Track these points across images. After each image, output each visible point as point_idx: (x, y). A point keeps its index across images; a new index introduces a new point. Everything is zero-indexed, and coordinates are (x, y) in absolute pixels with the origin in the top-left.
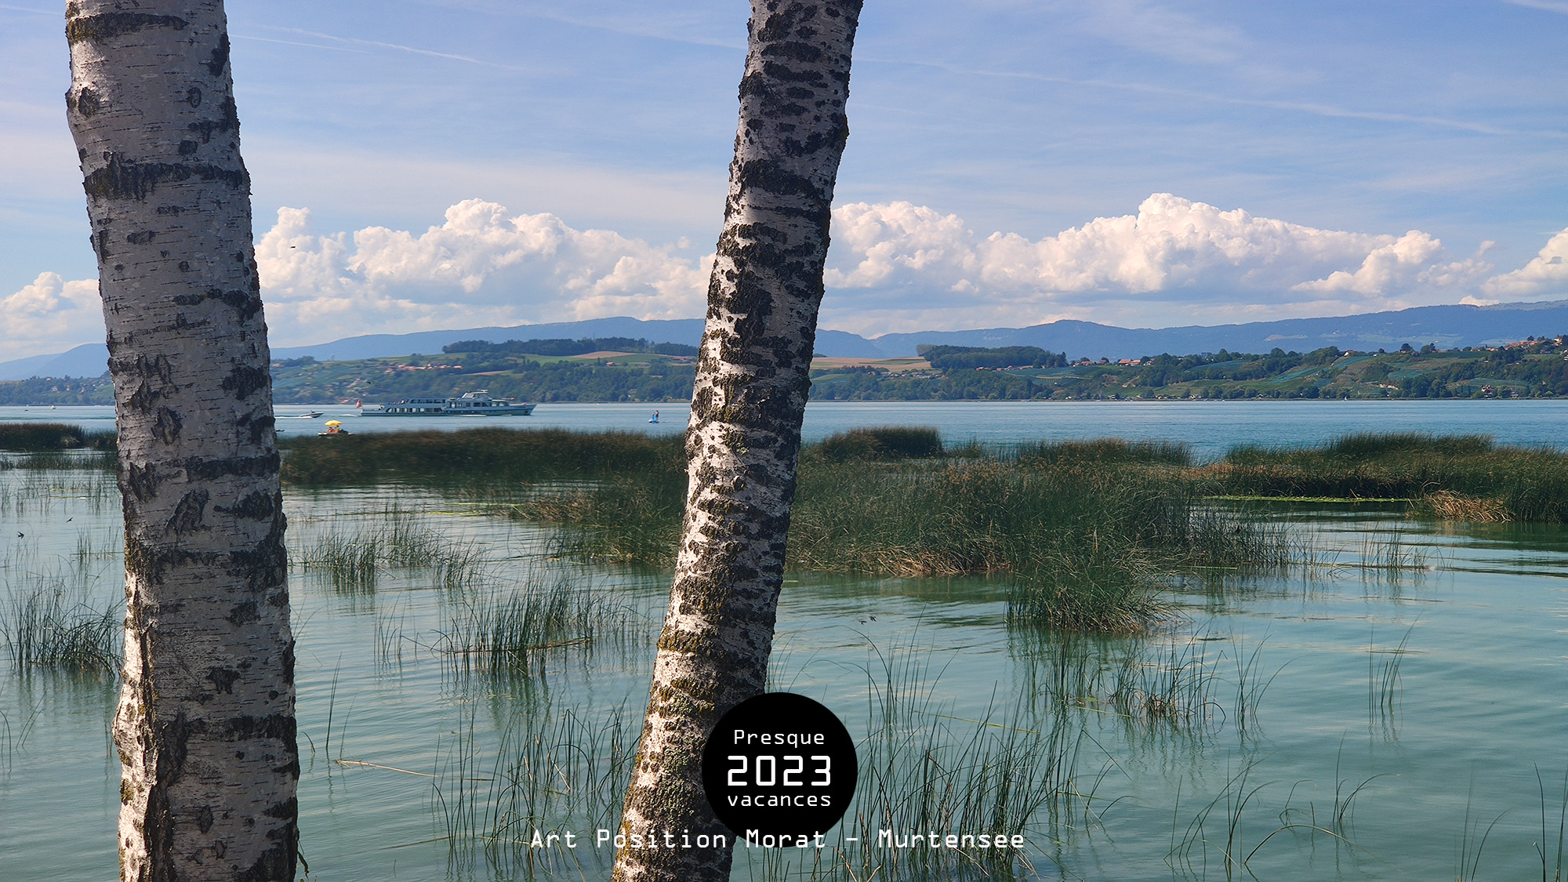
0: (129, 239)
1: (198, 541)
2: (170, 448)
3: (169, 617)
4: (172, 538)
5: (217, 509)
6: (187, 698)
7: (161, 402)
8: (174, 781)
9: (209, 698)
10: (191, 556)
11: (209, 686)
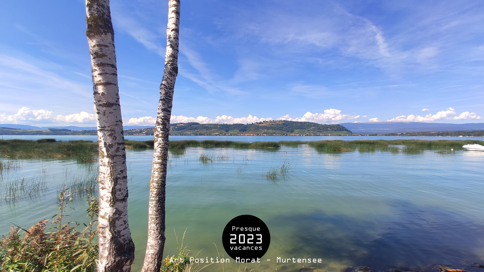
0: (109, 113)
1: (118, 153)
2: (115, 141)
3: (115, 164)
4: (115, 153)
5: (121, 149)
6: (118, 174)
7: (114, 135)
8: (116, 185)
9: (120, 174)
10: (118, 155)
11: (120, 173)
